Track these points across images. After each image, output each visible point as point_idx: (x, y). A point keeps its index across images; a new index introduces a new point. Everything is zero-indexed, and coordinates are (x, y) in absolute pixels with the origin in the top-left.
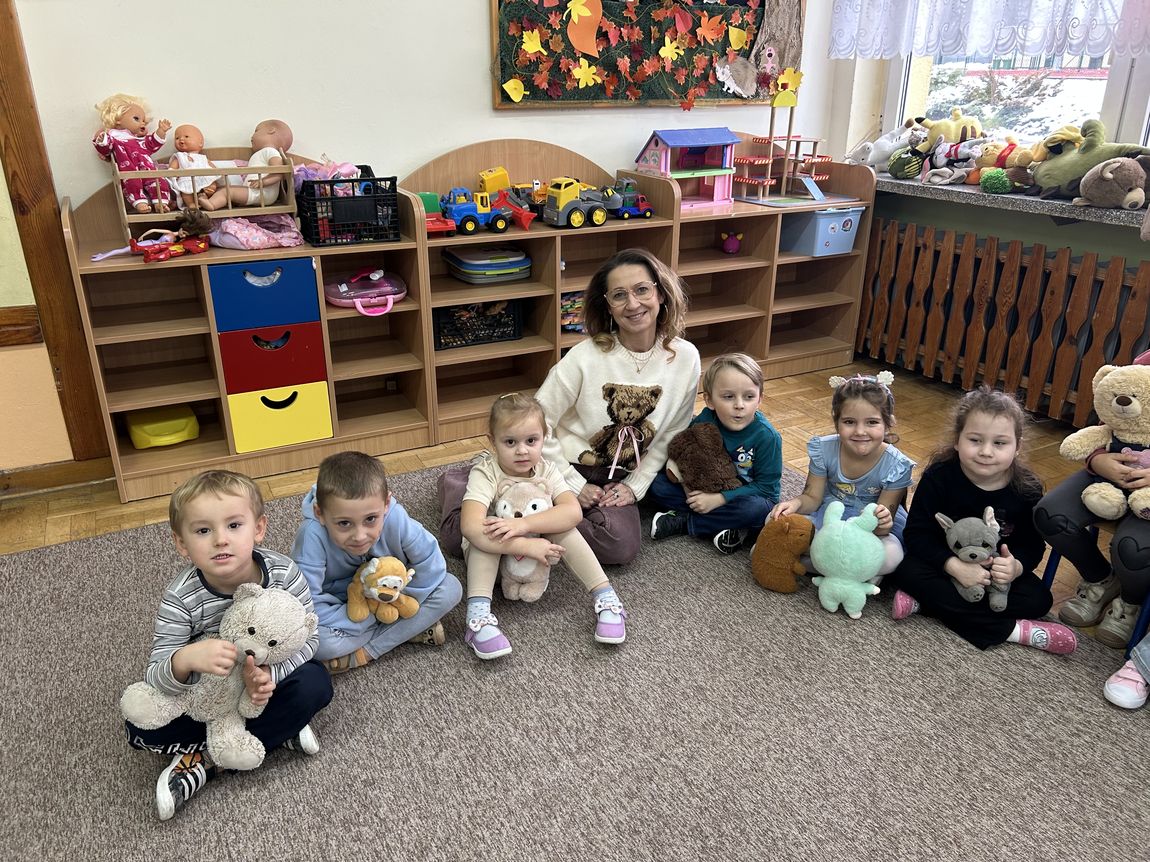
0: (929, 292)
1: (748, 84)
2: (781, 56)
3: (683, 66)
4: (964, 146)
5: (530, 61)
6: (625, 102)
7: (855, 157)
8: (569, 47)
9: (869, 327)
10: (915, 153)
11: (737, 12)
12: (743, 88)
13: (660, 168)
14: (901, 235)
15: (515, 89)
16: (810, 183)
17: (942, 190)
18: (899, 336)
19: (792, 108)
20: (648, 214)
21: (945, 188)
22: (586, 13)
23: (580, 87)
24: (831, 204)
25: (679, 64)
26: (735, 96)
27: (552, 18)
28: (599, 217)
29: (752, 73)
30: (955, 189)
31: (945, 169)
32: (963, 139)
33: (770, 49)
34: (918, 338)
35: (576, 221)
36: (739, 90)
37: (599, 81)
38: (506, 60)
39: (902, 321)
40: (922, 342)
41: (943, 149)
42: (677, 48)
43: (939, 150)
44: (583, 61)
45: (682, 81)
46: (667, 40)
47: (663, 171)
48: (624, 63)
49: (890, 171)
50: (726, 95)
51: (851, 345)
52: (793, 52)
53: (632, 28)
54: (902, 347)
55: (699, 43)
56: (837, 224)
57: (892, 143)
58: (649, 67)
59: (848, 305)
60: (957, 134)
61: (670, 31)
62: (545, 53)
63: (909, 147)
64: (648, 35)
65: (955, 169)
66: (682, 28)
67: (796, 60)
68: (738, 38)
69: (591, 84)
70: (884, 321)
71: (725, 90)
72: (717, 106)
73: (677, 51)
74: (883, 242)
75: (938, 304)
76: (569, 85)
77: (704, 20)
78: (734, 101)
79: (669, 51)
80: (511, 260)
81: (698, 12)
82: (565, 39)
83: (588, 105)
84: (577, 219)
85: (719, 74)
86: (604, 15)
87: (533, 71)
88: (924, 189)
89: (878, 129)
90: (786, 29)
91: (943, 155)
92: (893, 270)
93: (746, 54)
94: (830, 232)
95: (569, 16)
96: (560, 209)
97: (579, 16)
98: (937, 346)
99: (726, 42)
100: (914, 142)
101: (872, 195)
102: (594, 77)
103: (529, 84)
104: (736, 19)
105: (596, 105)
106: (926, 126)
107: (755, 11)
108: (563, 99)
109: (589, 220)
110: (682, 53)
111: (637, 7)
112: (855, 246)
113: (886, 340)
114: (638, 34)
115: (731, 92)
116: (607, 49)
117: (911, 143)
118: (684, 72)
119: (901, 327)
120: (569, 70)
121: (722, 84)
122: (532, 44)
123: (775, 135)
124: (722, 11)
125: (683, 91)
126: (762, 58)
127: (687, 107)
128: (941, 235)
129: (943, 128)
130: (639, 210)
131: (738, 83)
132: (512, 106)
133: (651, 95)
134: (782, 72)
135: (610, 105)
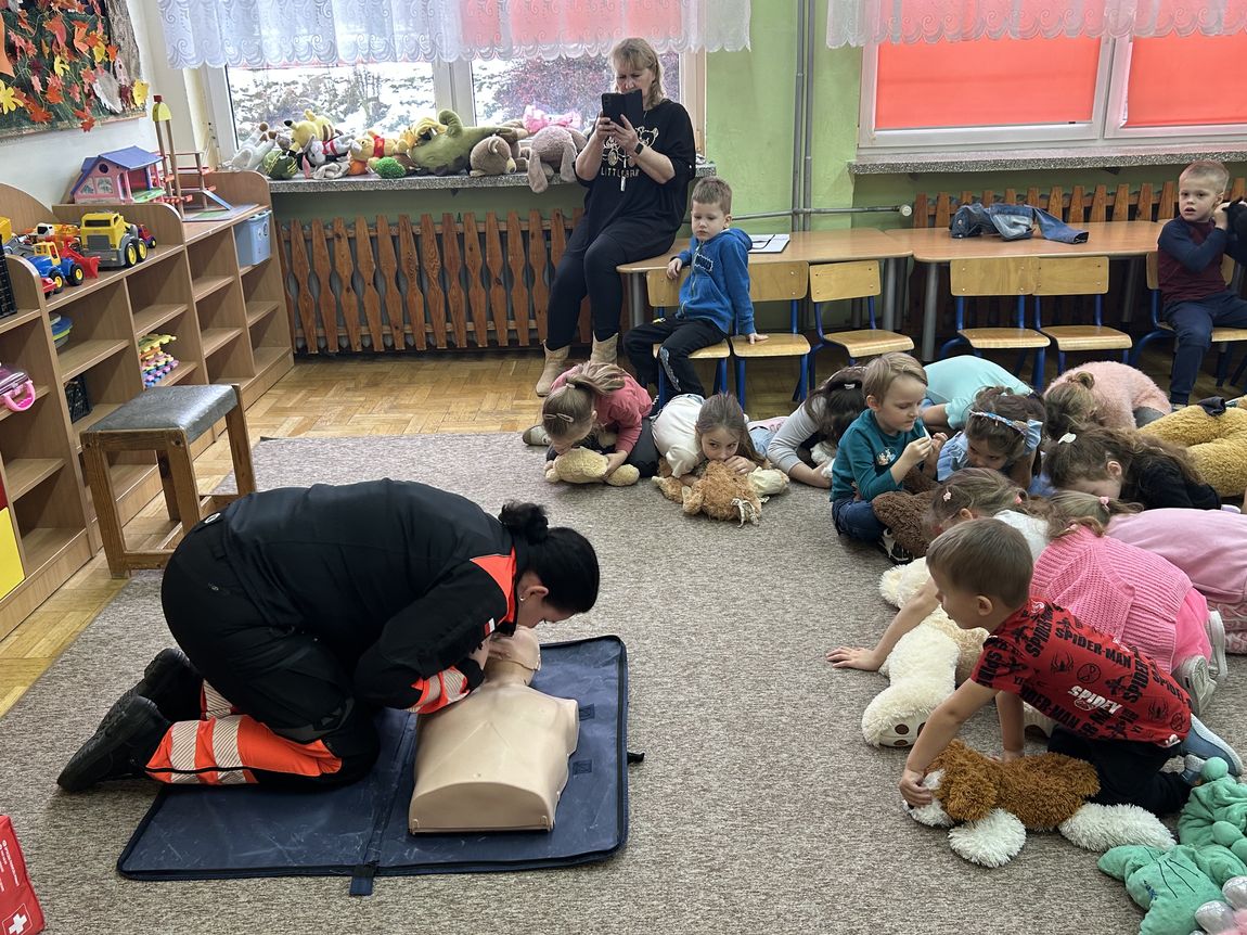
1: (115, 98)
2: (128, 67)
6: (42, 127)
10: (292, 153)
12: (113, 103)
14: (305, 231)
16: (209, 193)
17: (342, 182)
19: (168, 123)
21: (342, 180)
23: (5, 113)
26: (111, 112)
29: (115, 86)
31: (331, 164)
32: (328, 136)
33: (119, 60)
36: (112, 106)
37: (21, 104)
39: (335, 309)
41: (318, 146)
42: (64, 62)
43: (312, 149)
45: (78, 100)
46: (55, 54)
47: (122, 198)
48: (36, 82)
50: (105, 112)
51: (290, 348)
52: (134, 62)
56: (261, 230)
58: (53, 84)
60: (320, 134)
61: (54, 44)
63: (282, 150)
65: (339, 163)
66: (62, 42)
67: (138, 70)
69: (13, 109)
71: (103, 106)
74: (286, 242)
78: (111, 118)
84: (131, 255)
85: (96, 90)
90: (126, 40)
91: (319, 153)
92: (308, 266)
93: (107, 67)
94: (259, 239)
101: (268, 198)
102: (14, 99)
105: (21, 133)
109: (139, 260)
110: (68, 68)
111: (25, 17)
112: (272, 250)
115: (108, 107)
121: (100, 101)
126: (117, 70)
127: (87, 127)
128: (350, 225)
129: (308, 129)
131: (110, 98)
133: (59, 119)
134: (132, 85)
135: (32, 131)
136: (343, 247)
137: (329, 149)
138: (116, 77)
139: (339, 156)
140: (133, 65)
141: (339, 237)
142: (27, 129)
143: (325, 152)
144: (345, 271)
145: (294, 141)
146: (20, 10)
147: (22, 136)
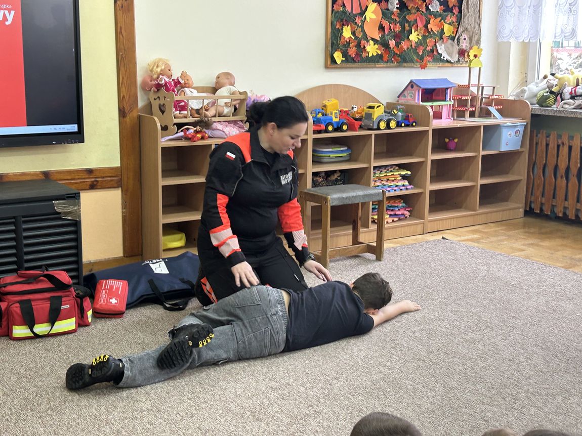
0: (568, 169)
1: (454, 54)
2: (471, 39)
3: (421, 44)
4: (579, 88)
5: (347, 42)
6: (392, 65)
7: (517, 95)
8: (365, 35)
9: (532, 194)
10: (552, 92)
11: (449, 16)
12: (451, 57)
13: (415, 100)
14: (548, 139)
15: (338, 56)
16: (493, 110)
17: (571, 111)
18: (552, 197)
19: (480, 69)
20: (414, 124)
21: (572, 110)
22: (373, 16)
23: (370, 56)
24: (508, 122)
25: (419, 44)
26: (448, 61)
27: (357, 19)
28: (393, 124)
29: (456, 48)
30: (578, 111)
31: (571, 100)
32: (578, 85)
33: (464, 36)
34: (564, 197)
35: (382, 126)
36: (449, 58)
37: (380, 53)
38: (334, 42)
39: (553, 188)
40: (566, 199)
41: (567, 90)
42: (418, 35)
43: (565, 91)
44: (371, 42)
45: (421, 53)
46: (413, 31)
47: (416, 101)
48: (392, 43)
49: (538, 103)
50: (443, 61)
51: (523, 205)
52: (477, 37)
53: (395, 24)
54: (554, 204)
55: (429, 32)
56: (512, 132)
57: (537, 88)
58: (404, 45)
59: (519, 181)
60: (574, 83)
61: (414, 26)
62: (353, 38)
63: (548, 90)
64: (403, 28)
65: (576, 101)
66: (420, 25)
67: (478, 42)
68: (448, 29)
69: (375, 54)
70: (541, 189)
71: (442, 58)
72: (438, 67)
73: (418, 37)
74: (537, 144)
75: (574, 176)
76: (364, 55)
77: (432, 20)
78: (447, 64)
79: (414, 37)
80: (342, 149)
81: (429, 16)
82: (363, 30)
83: (373, 66)
84: (383, 125)
85: (439, 49)
86: (382, 17)
87: (347, 47)
88: (560, 112)
89: (525, 80)
90: (473, 26)
91: (568, 93)
92: (545, 159)
93: (453, 39)
94: (509, 137)
95: (365, 18)
96: (374, 119)
97: (370, 19)
98: (575, 200)
99: (442, 32)
100: (550, 87)
101: (529, 116)
102: (377, 50)
103: (345, 54)
104: (449, 20)
105: (377, 66)
106: (556, 78)
107: (457, 16)
108: (361, 63)
109: (388, 127)
110: (420, 38)
111: (398, 14)
112: (522, 146)
113: (543, 201)
114: (398, 28)
115: (445, 59)
116: (383, 36)
117: (548, 87)
118: (422, 48)
119: (552, 192)
120: (365, 47)
121: (441, 55)
122: (347, 33)
123: (471, 83)
124: (440, 15)
125: (422, 58)
126: (461, 41)
127: (423, 67)
128: (571, 138)
129: (566, 79)
130: (409, 122)
131: (450, 54)
132: (336, 66)
133: (405, 61)
134: (471, 48)
135: (384, 66)
136: (564, 151)
137: (573, 92)
138: (458, 45)
139: (577, 96)
140: (475, 39)
141: (563, 144)
142: (382, 65)
143: (571, 93)
144: (563, 166)
145: (556, 85)
146: (395, 10)
147: (375, 67)
